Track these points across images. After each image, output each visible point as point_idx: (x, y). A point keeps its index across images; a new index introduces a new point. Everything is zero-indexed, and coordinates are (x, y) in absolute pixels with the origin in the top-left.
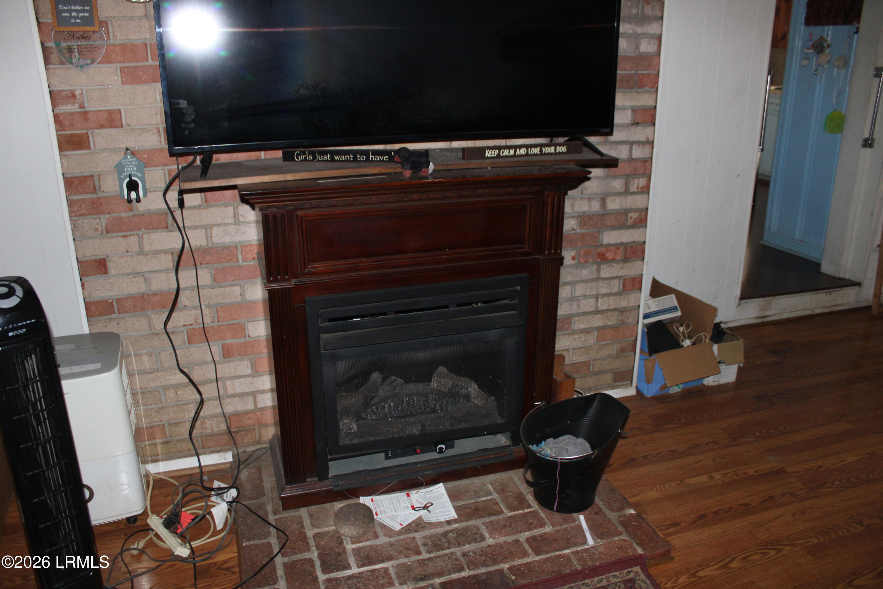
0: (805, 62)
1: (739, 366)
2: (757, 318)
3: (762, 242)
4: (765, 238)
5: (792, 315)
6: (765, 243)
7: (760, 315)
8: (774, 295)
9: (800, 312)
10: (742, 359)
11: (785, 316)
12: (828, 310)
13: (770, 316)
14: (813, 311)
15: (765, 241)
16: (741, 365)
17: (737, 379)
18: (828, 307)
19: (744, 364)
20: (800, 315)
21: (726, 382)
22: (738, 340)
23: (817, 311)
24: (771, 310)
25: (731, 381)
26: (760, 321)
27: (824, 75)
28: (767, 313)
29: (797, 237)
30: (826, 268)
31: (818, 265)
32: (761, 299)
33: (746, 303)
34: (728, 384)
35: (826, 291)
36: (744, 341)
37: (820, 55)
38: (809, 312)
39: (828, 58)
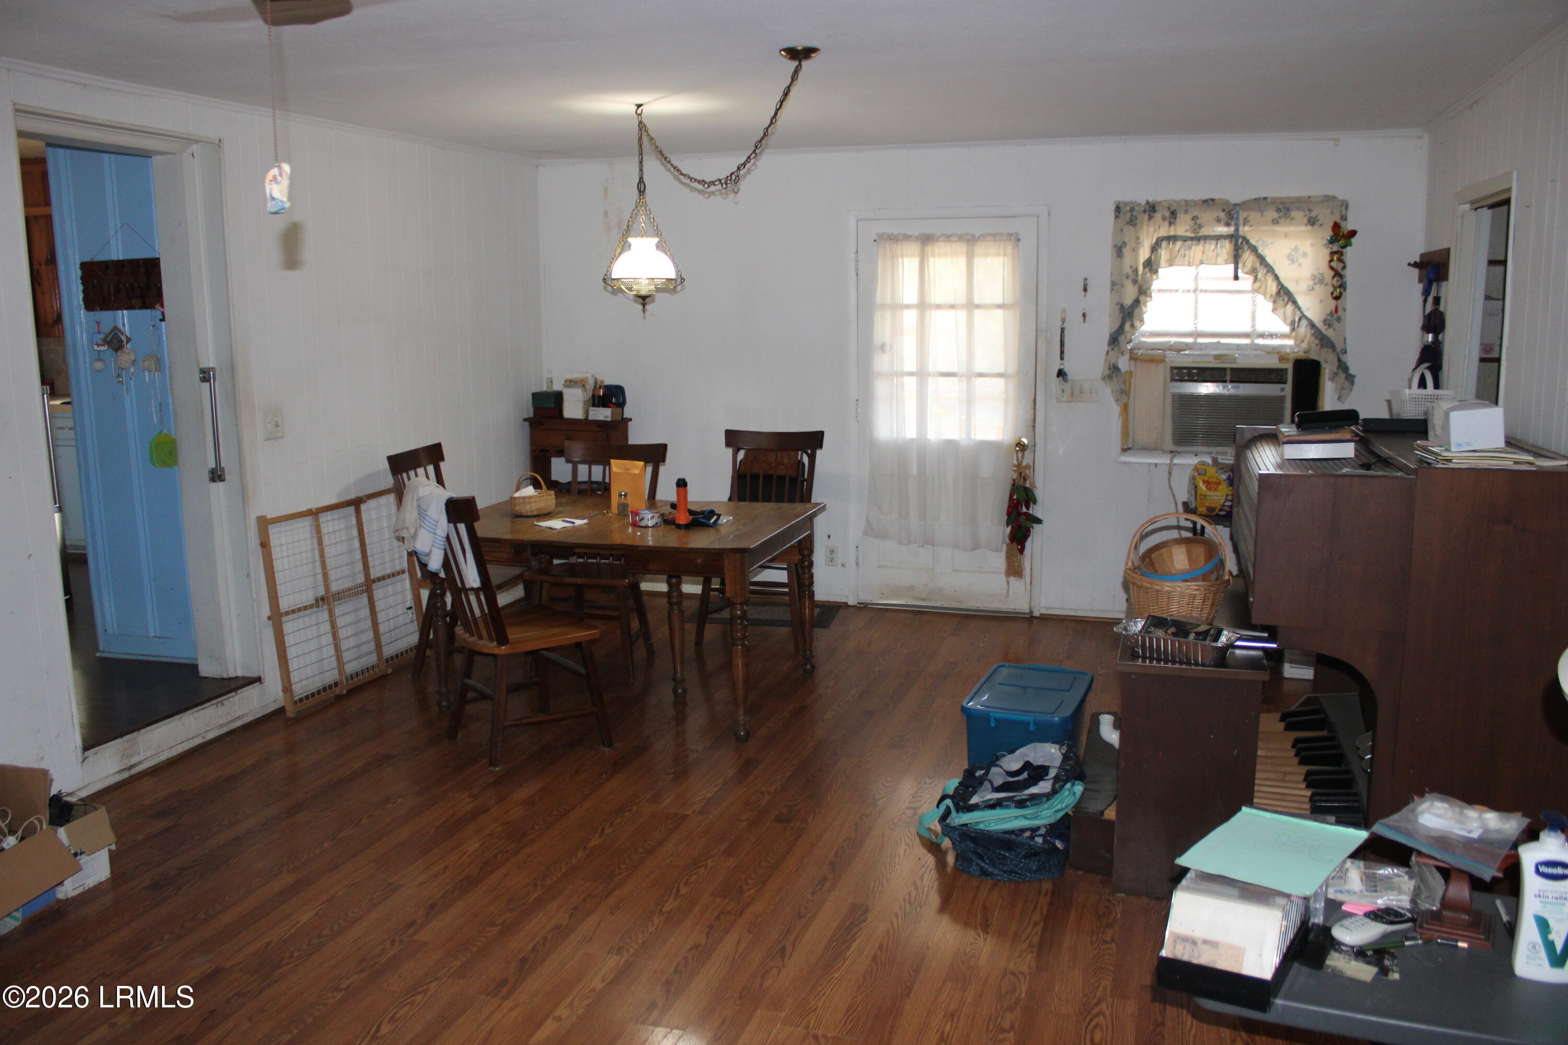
0: (99, 365)
1: (110, 850)
2: (119, 772)
3: (98, 655)
4: (101, 648)
5: (174, 752)
6: (104, 655)
7: (124, 767)
8: (139, 729)
9: (185, 744)
10: (112, 837)
11: (163, 757)
12: (225, 730)
13: (140, 763)
14: (204, 737)
15: (103, 652)
16: (113, 847)
17: (112, 872)
18: (225, 724)
19: (116, 843)
20: (187, 748)
21: (95, 883)
22: (96, 809)
23: (211, 736)
24: (139, 754)
25: (102, 880)
26: (126, 775)
27: (132, 382)
28: (134, 761)
29: (152, 634)
30: (207, 669)
31: (195, 667)
32: (119, 740)
33: (96, 753)
34: (101, 883)
35: (213, 702)
36: (109, 811)
37: (119, 352)
38: (199, 741)
39: (132, 357)
